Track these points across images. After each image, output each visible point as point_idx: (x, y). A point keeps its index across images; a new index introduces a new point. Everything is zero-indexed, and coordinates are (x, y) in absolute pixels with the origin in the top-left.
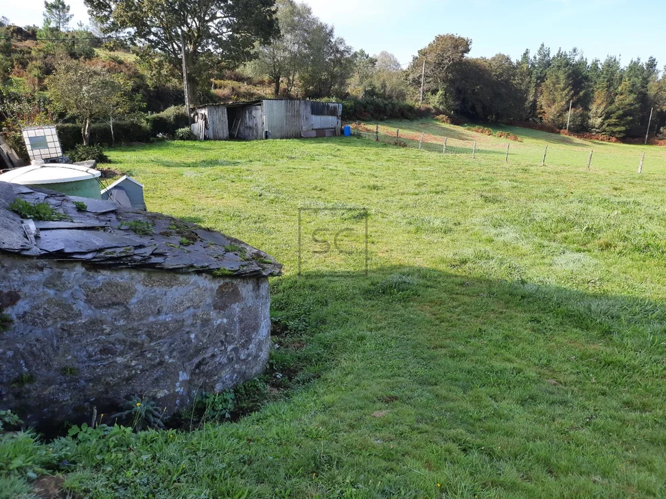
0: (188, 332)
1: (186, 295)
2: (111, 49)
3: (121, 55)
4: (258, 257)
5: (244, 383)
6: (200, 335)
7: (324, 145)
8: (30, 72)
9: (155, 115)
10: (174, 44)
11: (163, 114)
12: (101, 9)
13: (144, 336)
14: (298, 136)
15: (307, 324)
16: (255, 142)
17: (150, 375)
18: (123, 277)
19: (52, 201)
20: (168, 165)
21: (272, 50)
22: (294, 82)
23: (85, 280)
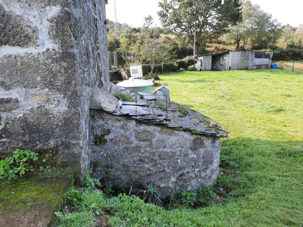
0: (177, 159)
1: (178, 141)
2: (166, 34)
3: (170, 36)
4: (216, 126)
5: (202, 189)
6: (183, 161)
7: (260, 73)
8: (136, 44)
9: (180, 60)
10: (192, 29)
11: (183, 60)
12: (164, 17)
13: (157, 157)
14: (247, 69)
15: (240, 165)
16: (224, 71)
17: (158, 175)
18: (151, 128)
19: (132, 94)
20: (183, 82)
21: (237, 28)
22: (247, 43)
23: (136, 128)
